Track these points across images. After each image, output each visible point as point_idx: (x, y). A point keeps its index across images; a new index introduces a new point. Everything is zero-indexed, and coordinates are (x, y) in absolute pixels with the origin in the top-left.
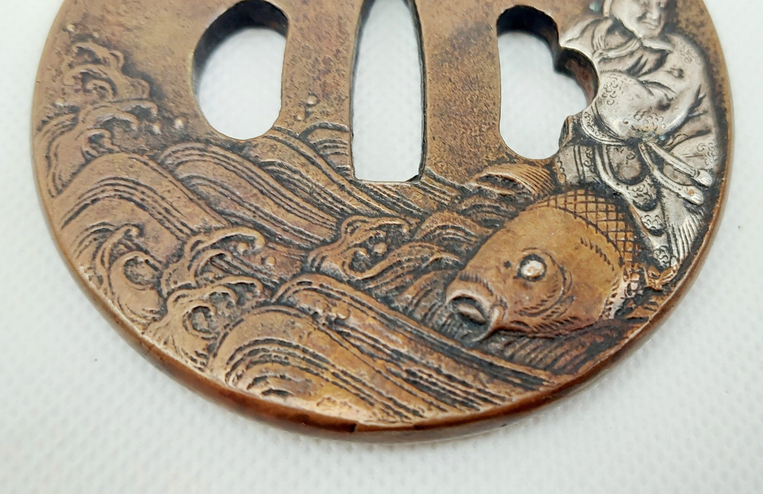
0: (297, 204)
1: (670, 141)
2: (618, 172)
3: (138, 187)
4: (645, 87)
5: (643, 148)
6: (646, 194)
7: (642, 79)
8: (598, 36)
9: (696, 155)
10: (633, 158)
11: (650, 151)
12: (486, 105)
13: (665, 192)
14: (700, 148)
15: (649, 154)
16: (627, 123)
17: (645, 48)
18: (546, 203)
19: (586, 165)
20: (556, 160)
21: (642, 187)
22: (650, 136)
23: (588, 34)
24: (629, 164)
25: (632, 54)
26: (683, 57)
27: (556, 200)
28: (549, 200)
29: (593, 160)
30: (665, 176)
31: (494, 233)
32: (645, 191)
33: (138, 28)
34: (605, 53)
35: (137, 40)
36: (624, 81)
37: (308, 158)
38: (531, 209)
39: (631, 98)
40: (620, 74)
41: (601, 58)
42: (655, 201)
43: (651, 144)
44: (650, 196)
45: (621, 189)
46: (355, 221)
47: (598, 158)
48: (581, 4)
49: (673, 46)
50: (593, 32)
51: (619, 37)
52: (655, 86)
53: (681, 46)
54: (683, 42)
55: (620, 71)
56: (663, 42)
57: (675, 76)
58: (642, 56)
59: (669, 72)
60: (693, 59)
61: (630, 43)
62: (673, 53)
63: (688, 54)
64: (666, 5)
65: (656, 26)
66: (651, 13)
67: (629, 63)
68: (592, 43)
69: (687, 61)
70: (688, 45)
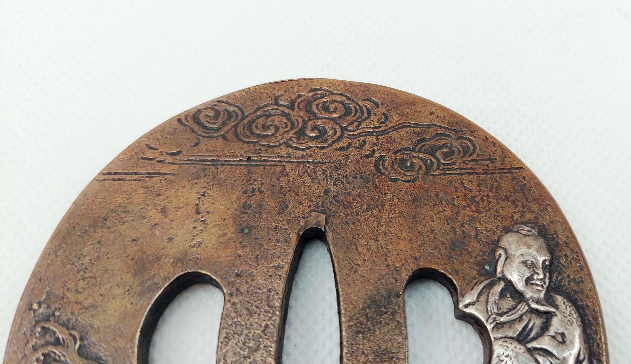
4: (532, 355)
7: (529, 346)
8: (492, 299)
17: (533, 311)
23: (483, 298)
25: (520, 319)
26: (566, 320)
33: (94, 306)
34: (498, 317)
36: (515, 349)
40: (511, 341)
41: (495, 323)
48: (478, 265)
49: (557, 307)
50: (488, 296)
51: (510, 299)
52: (541, 353)
53: (564, 306)
54: (566, 301)
55: (511, 338)
56: (549, 304)
57: (558, 341)
58: (529, 321)
59: (553, 337)
60: (574, 321)
61: (520, 306)
62: (556, 315)
63: (570, 316)
64: (551, 261)
65: (542, 286)
66: (538, 274)
67: (519, 327)
68: (487, 308)
69: (569, 324)
70: (570, 304)
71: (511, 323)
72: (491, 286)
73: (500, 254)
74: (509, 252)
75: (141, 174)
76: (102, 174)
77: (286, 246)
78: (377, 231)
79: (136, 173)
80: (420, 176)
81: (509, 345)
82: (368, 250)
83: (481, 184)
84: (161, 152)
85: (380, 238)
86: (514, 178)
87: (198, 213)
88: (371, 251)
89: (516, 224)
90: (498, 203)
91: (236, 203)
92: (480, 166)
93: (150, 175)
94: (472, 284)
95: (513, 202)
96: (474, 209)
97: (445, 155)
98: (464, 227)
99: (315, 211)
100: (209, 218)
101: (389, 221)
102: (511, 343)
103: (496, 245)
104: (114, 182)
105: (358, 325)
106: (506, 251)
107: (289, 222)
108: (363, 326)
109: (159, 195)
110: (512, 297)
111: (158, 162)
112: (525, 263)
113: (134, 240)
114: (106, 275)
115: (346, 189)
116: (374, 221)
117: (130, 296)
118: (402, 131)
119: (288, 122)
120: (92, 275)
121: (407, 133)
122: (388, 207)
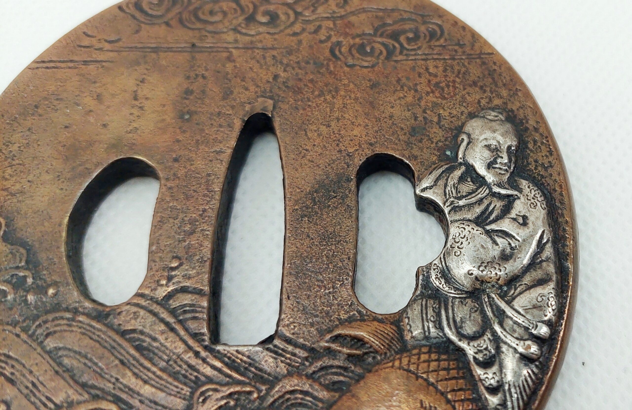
0: (154, 373)
1: (512, 292)
2: (461, 327)
4: (491, 237)
5: (486, 300)
6: (486, 349)
7: (488, 228)
8: (451, 183)
9: (535, 307)
10: (476, 311)
11: (492, 304)
12: (342, 261)
13: (503, 347)
14: (540, 299)
15: (491, 306)
16: (472, 274)
17: (494, 195)
18: (391, 364)
19: (431, 321)
20: (404, 315)
21: (482, 342)
22: (493, 286)
23: (441, 183)
24: (472, 318)
25: (480, 201)
26: (529, 202)
27: (400, 359)
28: (394, 360)
29: (439, 315)
30: (505, 330)
31: (340, 397)
32: (485, 346)
33: (22, 192)
34: (456, 201)
35: (18, 204)
36: (472, 231)
37: (167, 324)
38: (377, 371)
39: (476, 248)
40: (469, 223)
41: (452, 206)
42: (494, 356)
43: (493, 296)
44: (490, 352)
45: (463, 345)
46: (208, 390)
47: (443, 312)
48: (438, 150)
49: (520, 191)
50: (447, 180)
51: (471, 183)
52: (500, 234)
53: (529, 190)
54: (531, 185)
56: (511, 188)
57: (519, 223)
58: (490, 203)
59: (514, 219)
60: (539, 204)
61: (481, 189)
62: (519, 198)
63: (533, 198)
64: (518, 147)
65: (506, 170)
66: (502, 158)
67: (478, 210)
68: (445, 191)
69: (532, 206)
70: (536, 188)
71: (470, 206)
72: (451, 170)
73: (463, 139)
74: (472, 136)
75: (77, 62)
76: (35, 62)
77: (230, 131)
78: (330, 116)
79: (71, 61)
80: (380, 61)
81: (466, 227)
82: (319, 135)
83: (448, 70)
84: (99, 40)
85: (333, 124)
86: (484, 63)
87: (136, 99)
88: (321, 137)
89: (483, 109)
90: (465, 89)
91: (177, 89)
92: (448, 52)
93: (86, 63)
94: (431, 169)
95: (481, 88)
96: (438, 95)
97: (409, 40)
98: (426, 113)
99: (262, 96)
100: (147, 104)
101: (344, 107)
102: (469, 226)
103: (460, 130)
104: (48, 70)
105: (304, 209)
106: (469, 136)
107: (233, 107)
108: (310, 210)
109: (95, 82)
110: (472, 182)
111: (96, 49)
112: (488, 147)
113: (66, 127)
114: (36, 162)
115: (297, 74)
116: (327, 107)
117: (60, 181)
118: (363, 16)
119: (238, 9)
120: (21, 162)
121: (368, 17)
122: (342, 93)
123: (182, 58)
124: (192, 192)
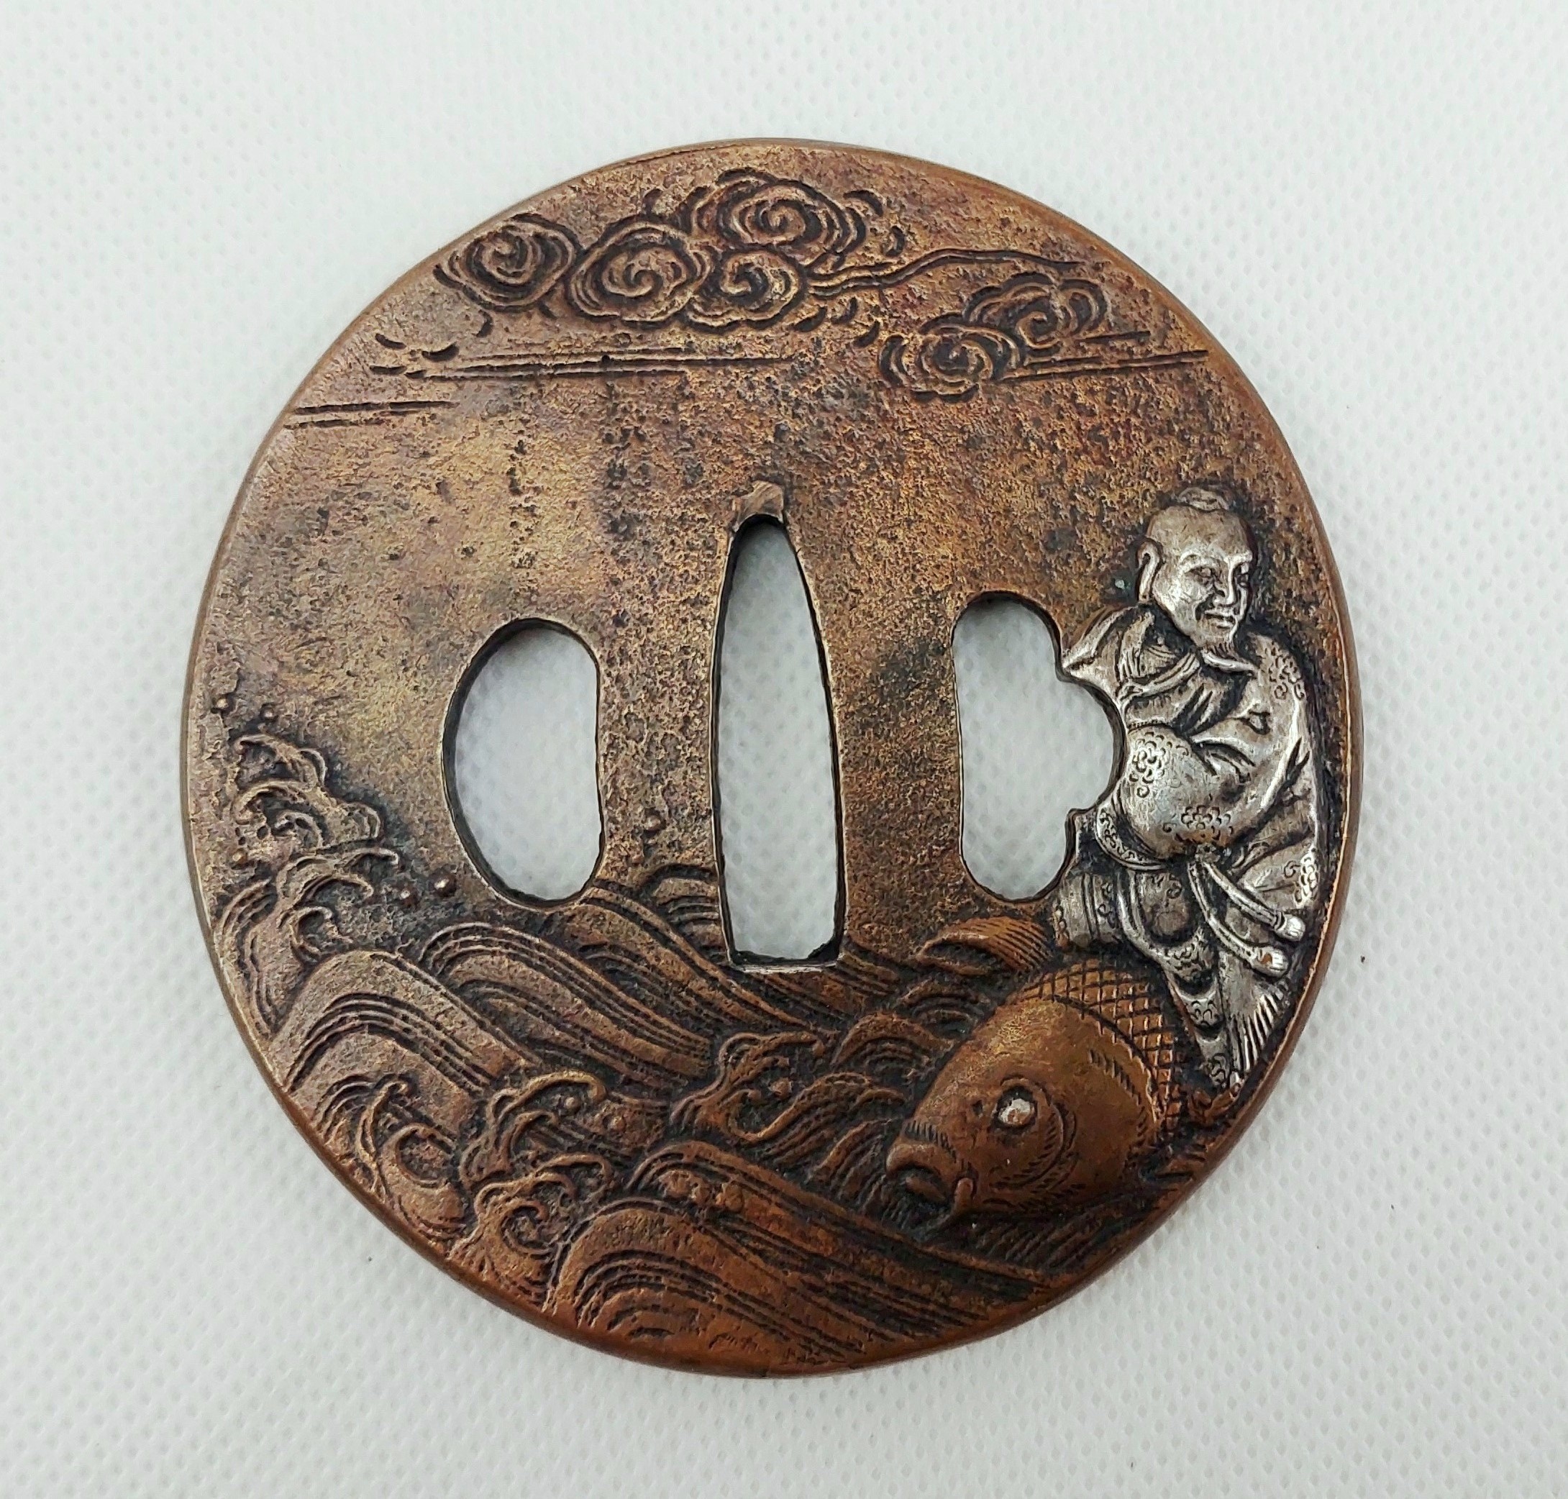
0: (646, 1016)
1: (1241, 858)
2: (1152, 923)
3: (396, 1010)
4: (1201, 758)
5: (1195, 873)
6: (1197, 961)
7: (1197, 739)
8: (1126, 652)
9: (1281, 886)
10: (1177, 895)
11: (1205, 879)
12: (940, 807)
13: (1224, 957)
14: (1290, 872)
15: (1203, 883)
16: (1170, 830)
17: (1208, 670)
18: (1037, 991)
19: (1102, 914)
20: (1055, 905)
21: (1189, 949)
22: (1207, 850)
23: (1109, 649)
24: (1171, 907)
25: (1182, 685)
26: (1275, 687)
27: (1052, 981)
28: (1041, 983)
29: (1114, 903)
30: (1228, 928)
31: (957, 1048)
32: (1194, 956)
33: (342, 696)
34: (1137, 687)
35: (341, 721)
36: (1168, 747)
37: (654, 931)
38: (1014, 1003)
39: (1177, 781)
40: (1162, 731)
41: (1131, 697)
42: (1209, 973)
43: (1208, 866)
44: (1203, 965)
45: (1158, 953)
46: (741, 1041)
47: (1121, 899)
48: (1102, 577)
49: (1257, 662)
50: (1120, 643)
51: (1164, 648)
52: (1219, 753)
53: (1273, 658)
54: (1277, 646)
55: (1163, 725)
56: (1241, 655)
57: (1253, 728)
58: (1201, 690)
59: (1245, 721)
60: (1292, 688)
61: (1183, 661)
62: (1254, 678)
63: (1282, 677)
64: (1253, 565)
65: (1231, 619)
66: (1222, 594)
67: (1178, 705)
68: (1117, 668)
69: (1279, 694)
70: (1286, 654)
71: (1163, 695)
72: (1125, 623)
73: (1147, 555)
74: (1166, 551)
75: (378, 406)
76: (290, 409)
77: (709, 556)
78: (893, 516)
79: (367, 406)
80: (980, 384)
81: (1158, 741)
82: (877, 558)
83: (1115, 397)
84: (412, 353)
85: (900, 533)
86: (1187, 379)
87: (516, 492)
88: (881, 563)
89: (1185, 485)
90: (1149, 440)
91: (593, 467)
92: (1114, 354)
93: (399, 408)
94: (1089, 621)
95: (1181, 436)
96: (1096, 457)
97: (1037, 329)
98: (1075, 499)
99: (760, 478)
100: (541, 502)
101: (917, 493)
102: (1162, 738)
104: (326, 430)
105: (865, 711)
106: (1159, 549)
107: (707, 505)
108: (876, 713)
109: (426, 455)
110: (1166, 644)
111: (409, 375)
112: (1196, 572)
113: (393, 557)
114: (353, 634)
115: (821, 424)
116: (885, 495)
117: (410, 673)
118: (938, 275)
119: (680, 265)
120: (324, 635)
121: (949, 278)
122: (912, 463)
123: (589, 392)
124: (658, 685)
